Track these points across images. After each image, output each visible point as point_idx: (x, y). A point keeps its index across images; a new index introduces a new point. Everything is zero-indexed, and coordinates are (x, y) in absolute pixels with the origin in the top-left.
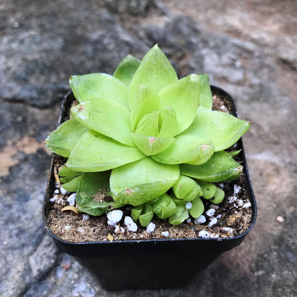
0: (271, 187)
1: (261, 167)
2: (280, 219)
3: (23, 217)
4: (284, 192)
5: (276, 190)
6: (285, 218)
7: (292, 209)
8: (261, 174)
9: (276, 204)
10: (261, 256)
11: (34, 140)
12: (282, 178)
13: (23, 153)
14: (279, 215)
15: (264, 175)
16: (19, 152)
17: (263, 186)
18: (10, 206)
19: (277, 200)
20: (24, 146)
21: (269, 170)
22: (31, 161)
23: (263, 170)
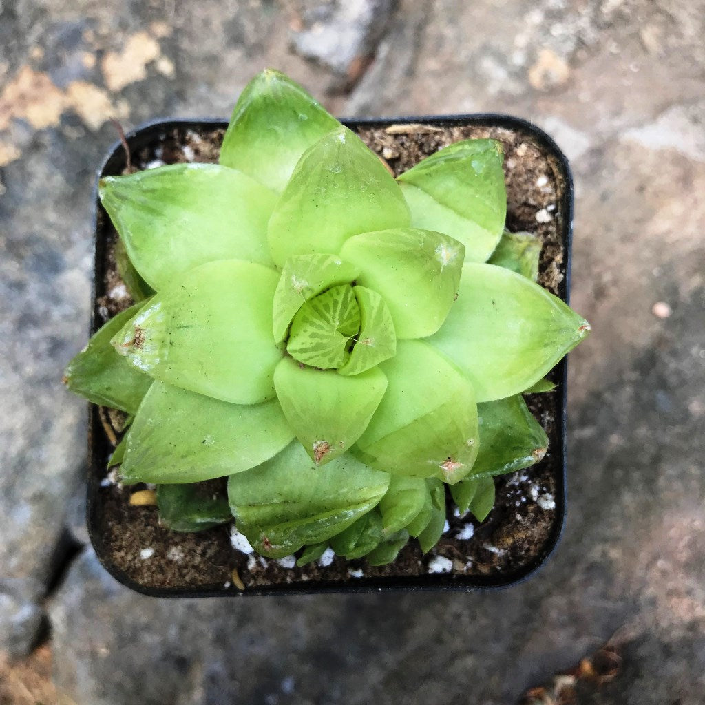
0: (660, 225)
1: (645, 170)
2: (662, 310)
3: (56, 314)
4: (688, 239)
5: (669, 232)
6: (674, 306)
7: (696, 281)
8: (641, 189)
9: (662, 266)
10: (596, 396)
11: (46, 79)
12: (692, 201)
13: (24, 123)
14: (660, 299)
15: (650, 190)
16: (14, 120)
17: (640, 221)
18: (19, 286)
19: (666, 258)
20: (23, 99)
21: (665, 179)
22: (50, 149)
23: (649, 179)
